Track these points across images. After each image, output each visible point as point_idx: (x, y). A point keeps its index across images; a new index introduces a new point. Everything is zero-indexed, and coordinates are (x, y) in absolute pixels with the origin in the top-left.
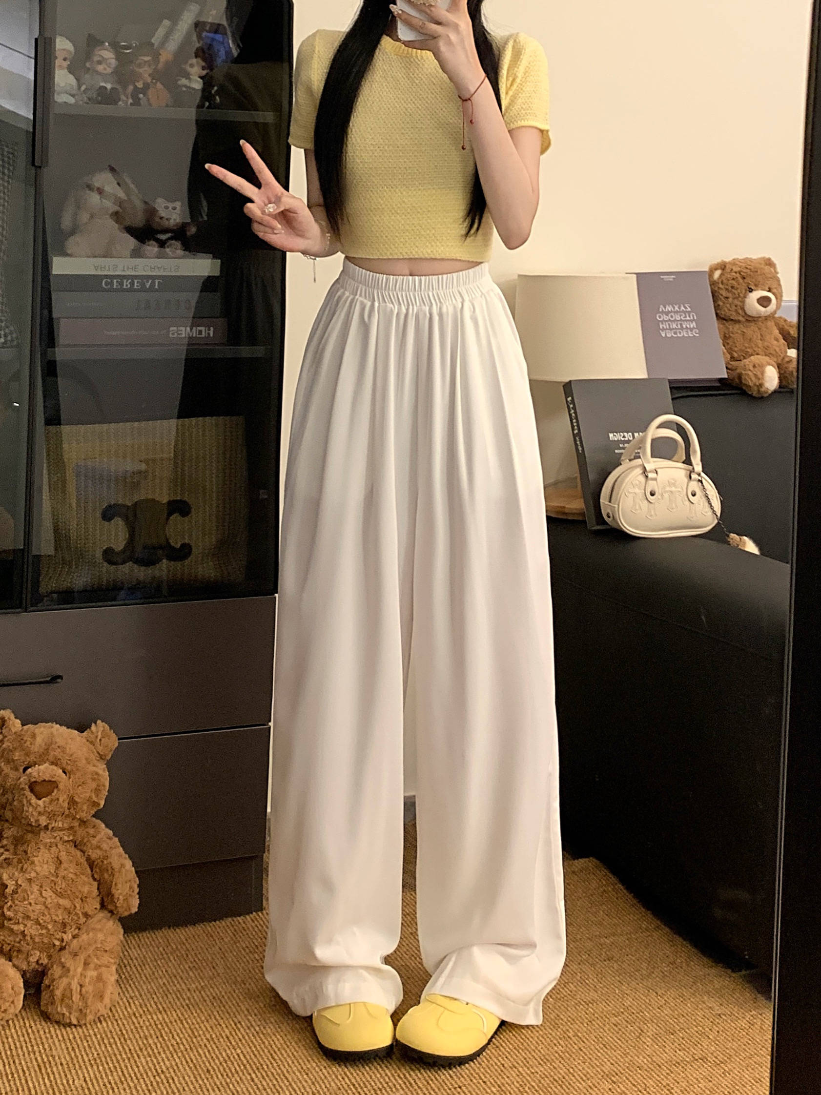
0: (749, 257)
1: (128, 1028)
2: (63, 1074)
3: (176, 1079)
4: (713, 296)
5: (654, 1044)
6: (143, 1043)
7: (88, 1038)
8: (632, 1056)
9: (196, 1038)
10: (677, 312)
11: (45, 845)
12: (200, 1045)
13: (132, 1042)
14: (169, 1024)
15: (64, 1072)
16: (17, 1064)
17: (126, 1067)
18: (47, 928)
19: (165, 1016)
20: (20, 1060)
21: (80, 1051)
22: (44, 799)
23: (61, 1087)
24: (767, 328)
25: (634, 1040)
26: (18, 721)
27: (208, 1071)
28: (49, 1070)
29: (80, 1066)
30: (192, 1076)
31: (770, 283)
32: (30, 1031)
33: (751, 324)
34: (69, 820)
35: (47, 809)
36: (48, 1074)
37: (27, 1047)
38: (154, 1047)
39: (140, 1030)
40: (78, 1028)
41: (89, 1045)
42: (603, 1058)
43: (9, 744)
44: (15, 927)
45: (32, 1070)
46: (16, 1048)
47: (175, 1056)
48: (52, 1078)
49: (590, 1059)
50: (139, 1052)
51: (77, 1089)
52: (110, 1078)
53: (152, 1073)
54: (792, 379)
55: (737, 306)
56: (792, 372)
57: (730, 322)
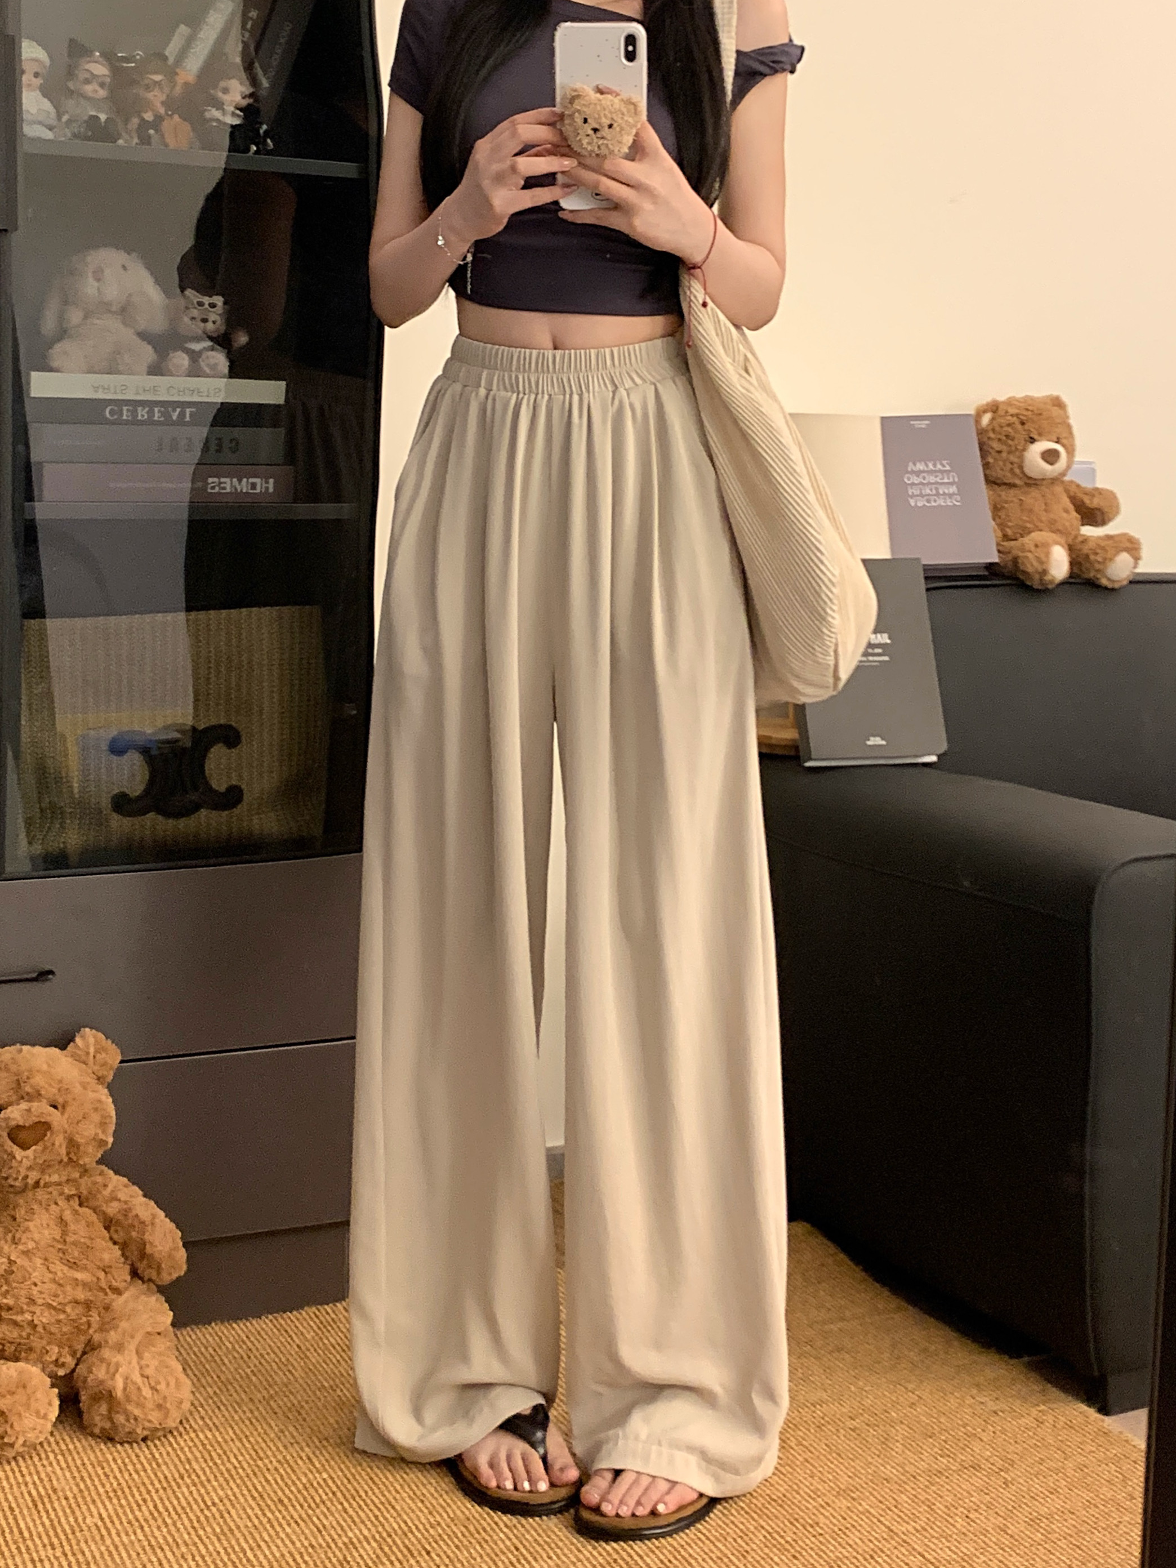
2: (68, 1511)
3: (233, 1512)
6: (185, 1469)
7: (105, 1464)
8: (876, 1466)
9: (261, 1459)
10: (930, 472)
11: (40, 1204)
12: (268, 1470)
13: (168, 1467)
14: (223, 1444)
15: (70, 1507)
19: (217, 1434)
21: (92, 1480)
22: (32, 1148)
23: (67, 1527)
24: (1053, 494)
25: (878, 1447)
27: (281, 1501)
28: (49, 1506)
29: (94, 1500)
30: (256, 1507)
31: (1059, 431)
33: (1032, 488)
34: (69, 1170)
35: (38, 1160)
36: (47, 1512)
37: (15, 1478)
38: (200, 1473)
39: (179, 1452)
41: (106, 1474)
42: (838, 1471)
45: (23, 1506)
47: (231, 1483)
48: (53, 1517)
50: (180, 1481)
51: (89, 1528)
52: (137, 1513)
53: (199, 1506)
54: (1088, 565)
55: (1012, 463)
56: (1087, 556)
57: (1003, 487)
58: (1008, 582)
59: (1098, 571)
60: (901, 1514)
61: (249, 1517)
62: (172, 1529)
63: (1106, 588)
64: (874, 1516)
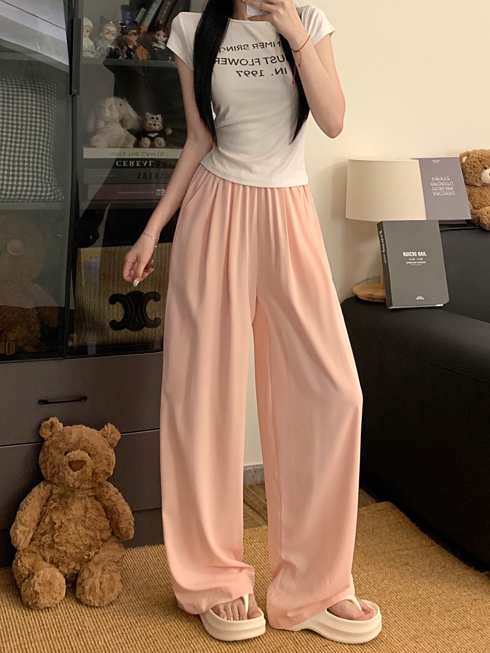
0: (484, 148)
1: (128, 609)
3: (158, 640)
4: (463, 171)
6: (138, 618)
7: (106, 615)
10: (442, 181)
11: (78, 498)
13: (131, 617)
15: (92, 636)
16: (64, 632)
17: (129, 633)
18: (80, 549)
20: (65, 629)
21: (101, 623)
22: (77, 471)
23: (91, 647)
26: (61, 425)
27: (177, 636)
28: (83, 635)
29: (101, 633)
30: (168, 639)
32: (70, 611)
33: (485, 188)
34: (93, 483)
35: (79, 477)
36: (83, 638)
37: (69, 621)
39: (135, 610)
40: (99, 608)
41: (106, 620)
43: (56, 438)
44: (60, 548)
45: (73, 635)
46: (63, 621)
47: (157, 626)
48: (85, 641)
50: (136, 624)
51: (100, 648)
52: (120, 640)
53: (144, 637)
55: (476, 177)
57: (473, 187)
58: (475, 227)
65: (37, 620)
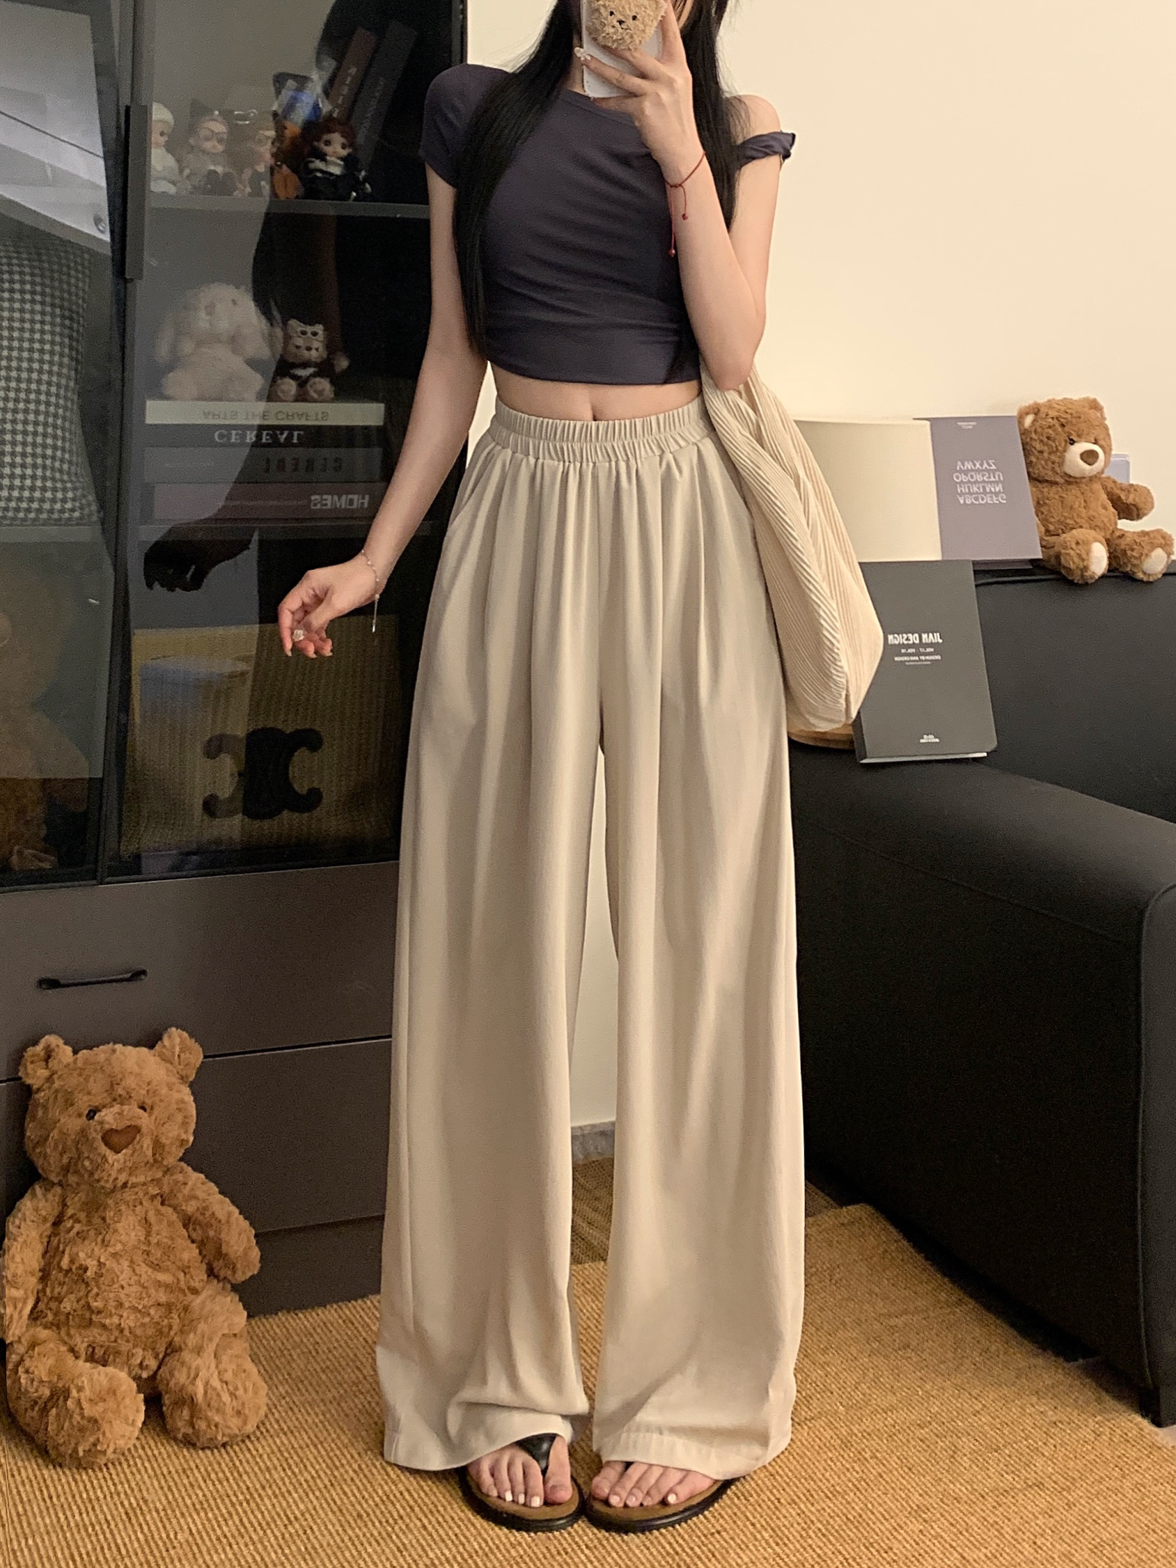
0: (1069, 397)
2: (160, 1525)
3: (315, 1527)
4: (1024, 449)
5: (975, 1467)
8: (945, 1484)
9: (338, 1470)
10: (978, 471)
11: (127, 1204)
12: (345, 1481)
15: (161, 1521)
16: (98, 1512)
17: (245, 1512)
20: (101, 1507)
21: (179, 1491)
22: (123, 1151)
24: (1091, 491)
25: (947, 1461)
27: (360, 1516)
28: (141, 1519)
30: (336, 1523)
31: (1097, 432)
33: (1074, 486)
35: (127, 1164)
36: (140, 1525)
37: (108, 1487)
38: (281, 1484)
42: (909, 1487)
44: (107, 1322)
45: (118, 1519)
46: (94, 1488)
47: (311, 1496)
49: (893, 1488)
50: (261, 1492)
51: (181, 1547)
52: (225, 1528)
53: (282, 1522)
54: (1126, 561)
55: (1053, 463)
56: (1125, 551)
57: (1045, 484)
58: (1050, 577)
59: (1134, 565)
60: (972, 1539)
61: (331, 1534)
62: (259, 1546)
63: (1141, 581)
64: (945, 1541)
65: (35, 1485)
